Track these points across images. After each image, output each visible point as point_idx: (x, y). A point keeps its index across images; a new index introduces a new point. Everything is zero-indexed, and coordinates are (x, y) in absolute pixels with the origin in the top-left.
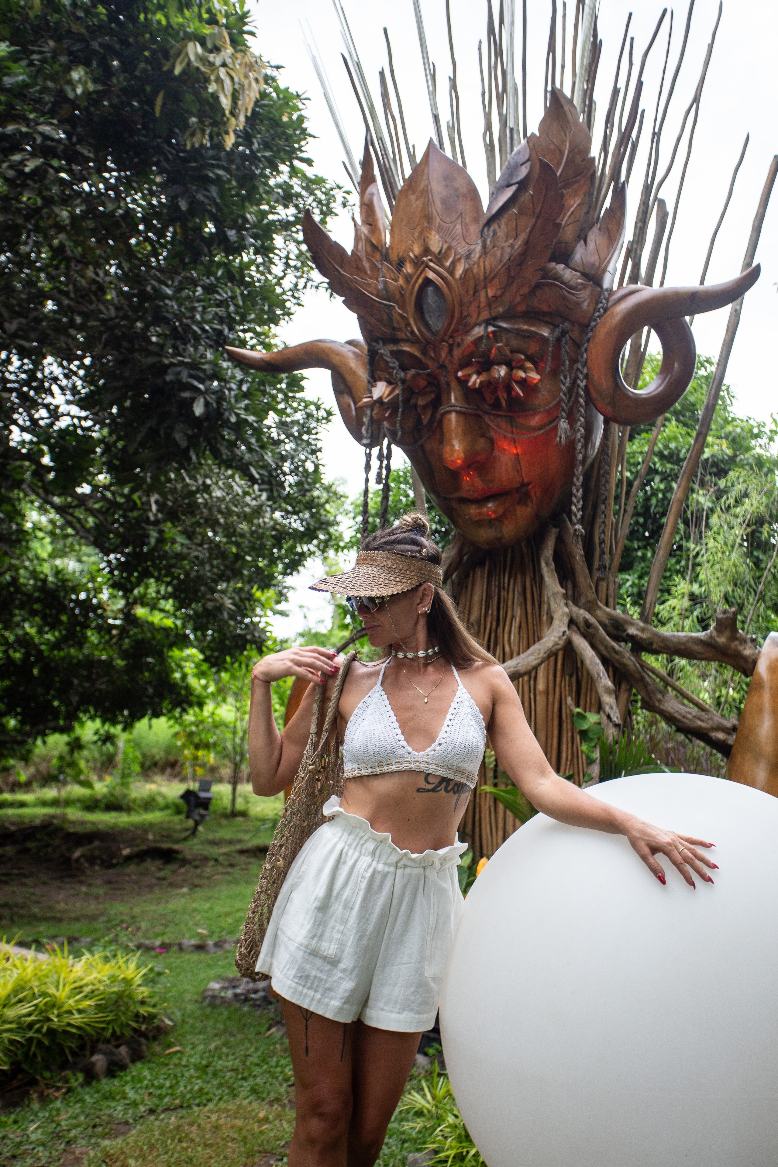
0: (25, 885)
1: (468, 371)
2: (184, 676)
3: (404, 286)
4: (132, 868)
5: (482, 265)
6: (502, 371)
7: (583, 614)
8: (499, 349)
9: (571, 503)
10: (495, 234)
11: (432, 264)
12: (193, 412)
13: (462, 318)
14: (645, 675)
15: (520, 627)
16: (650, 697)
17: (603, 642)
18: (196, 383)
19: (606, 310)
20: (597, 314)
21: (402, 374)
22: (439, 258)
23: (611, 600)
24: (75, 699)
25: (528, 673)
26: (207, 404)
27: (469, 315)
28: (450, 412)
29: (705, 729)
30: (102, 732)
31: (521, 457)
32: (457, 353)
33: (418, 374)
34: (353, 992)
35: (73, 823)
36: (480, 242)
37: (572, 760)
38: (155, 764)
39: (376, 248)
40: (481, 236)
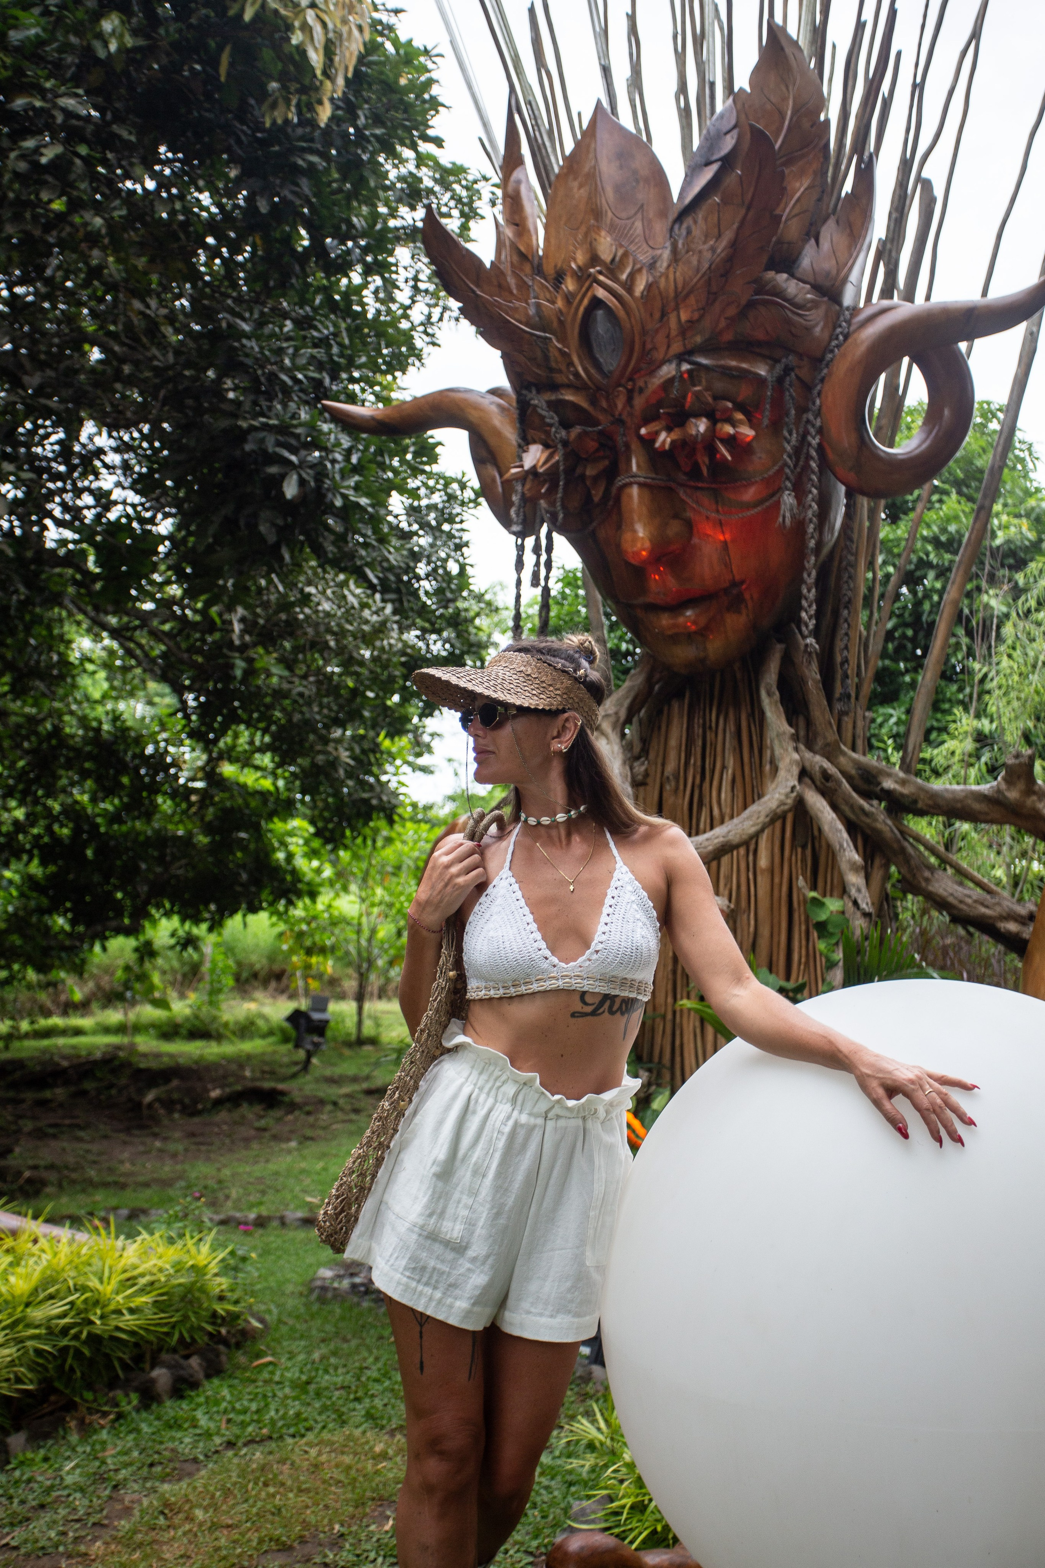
0: (80, 1140)
1: (654, 426)
2: (290, 857)
3: (564, 310)
4: (223, 1115)
5: (671, 276)
6: (702, 426)
7: (819, 761)
8: (697, 395)
9: (801, 608)
10: (689, 232)
11: (601, 278)
12: (283, 494)
13: (645, 353)
14: (906, 844)
15: (733, 781)
16: (914, 875)
17: (848, 800)
18: (286, 454)
19: (846, 337)
20: (834, 343)
21: (563, 433)
22: (612, 270)
23: (860, 743)
24: (144, 889)
25: (746, 843)
26: (302, 482)
27: (655, 348)
28: (630, 484)
29: (990, 917)
30: (181, 933)
31: (730, 545)
32: (639, 402)
33: (585, 433)
34: (486, 1289)
35: (145, 1055)
36: (668, 244)
37: (807, 963)
38: (255, 975)
39: (524, 258)
40: (670, 237)
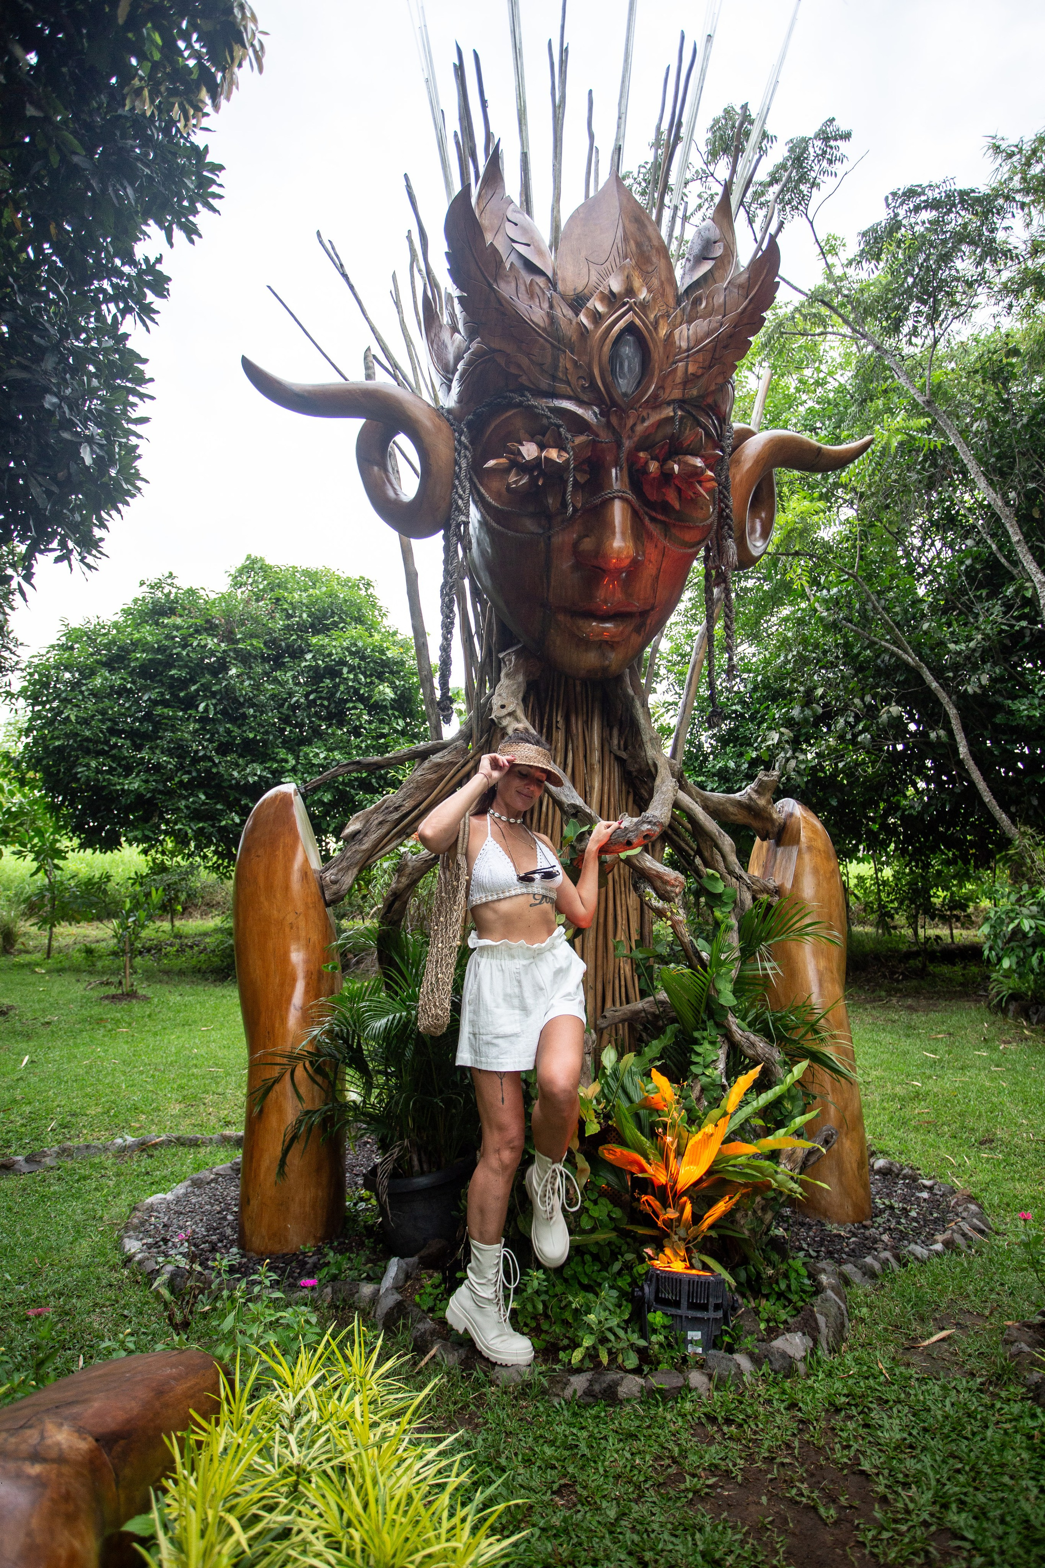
3: (590, 327)
5: (685, 332)
11: (636, 309)
21: (569, 437)
28: (614, 498)
31: (661, 574)
39: (541, 273)
40: (678, 302)
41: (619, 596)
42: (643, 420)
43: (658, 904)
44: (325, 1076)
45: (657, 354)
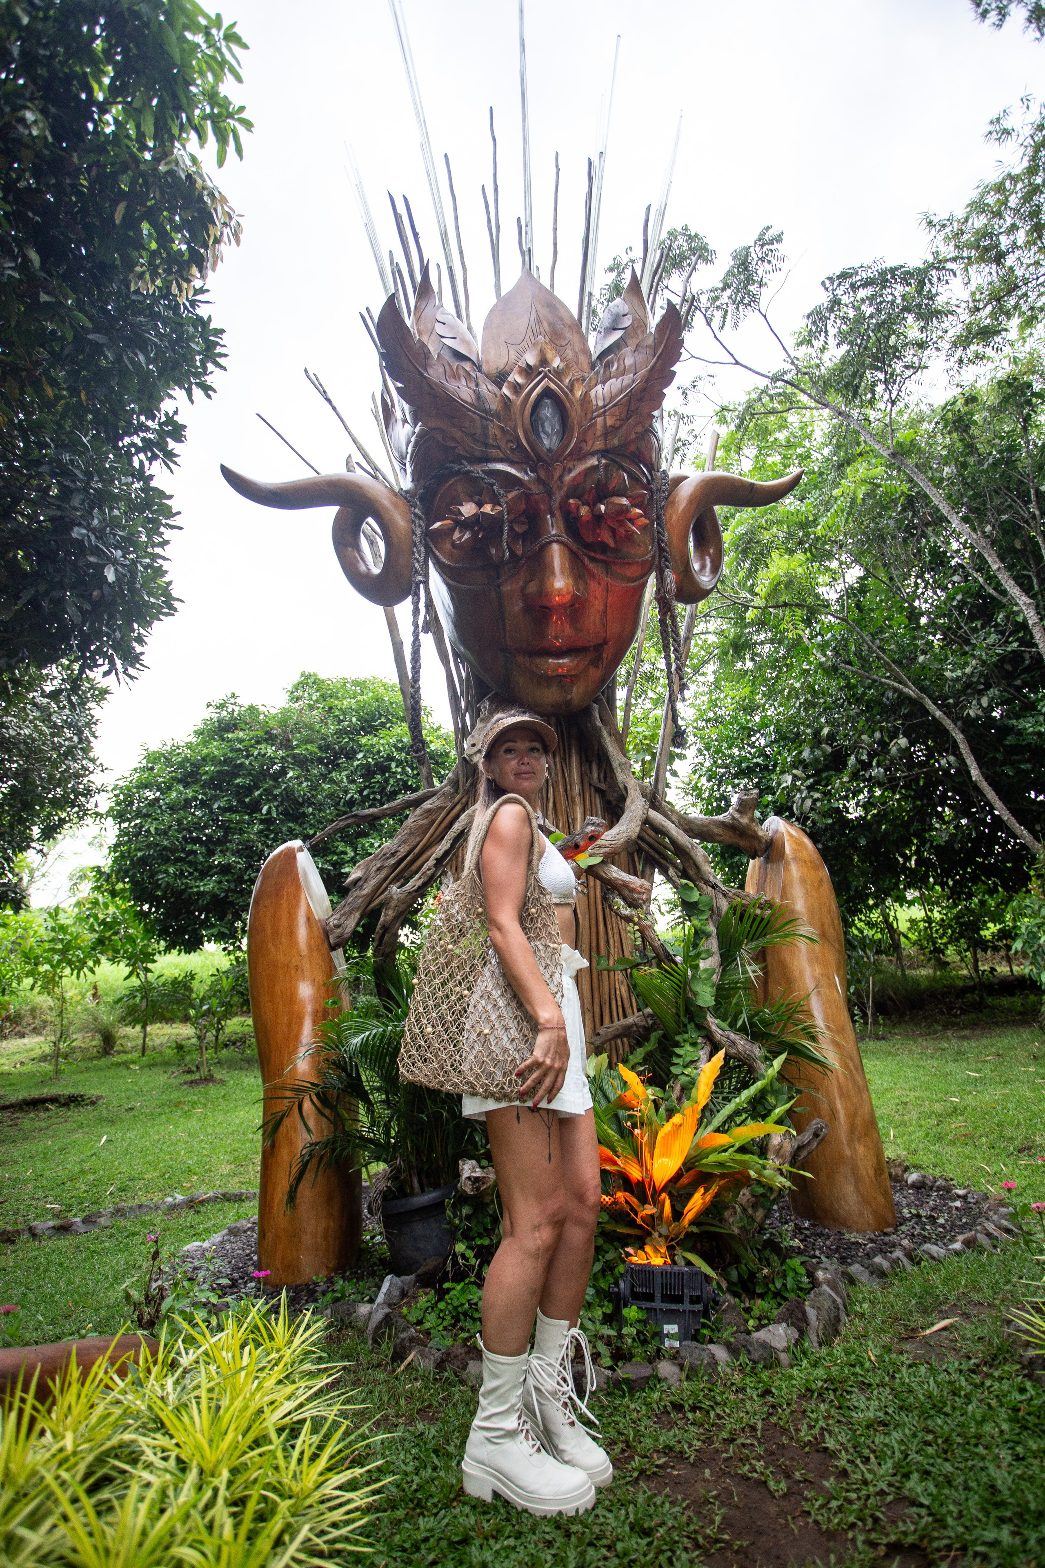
1: (576, 501)
3: (511, 397)
11: (551, 376)
12: (104, 578)
13: (578, 443)
21: (503, 492)
22: (558, 374)
27: (585, 442)
28: (551, 542)
31: (609, 609)
33: (524, 494)
39: (465, 358)
40: (593, 367)
41: (568, 630)
42: (570, 471)
43: (627, 912)
44: (333, 1108)
45: (575, 413)
